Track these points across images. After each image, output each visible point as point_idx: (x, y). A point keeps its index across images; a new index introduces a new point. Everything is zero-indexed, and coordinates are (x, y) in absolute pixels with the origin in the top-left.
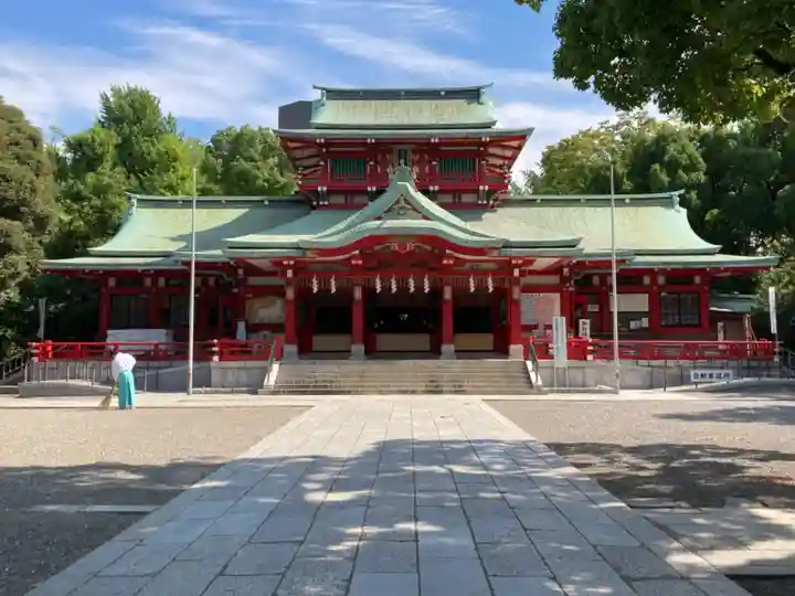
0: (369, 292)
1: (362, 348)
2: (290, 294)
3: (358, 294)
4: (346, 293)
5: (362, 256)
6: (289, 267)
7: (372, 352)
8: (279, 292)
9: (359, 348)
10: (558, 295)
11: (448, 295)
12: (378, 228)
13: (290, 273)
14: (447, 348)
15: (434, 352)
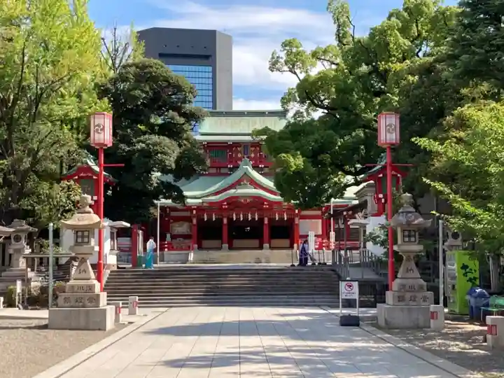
0: (230, 220)
1: (227, 245)
2: (195, 221)
3: (225, 221)
4: (220, 221)
5: (227, 204)
6: (194, 209)
7: (231, 248)
8: (188, 219)
9: (225, 246)
10: (320, 220)
11: (266, 221)
12: (234, 193)
13: (194, 212)
14: (266, 245)
15: (261, 247)
